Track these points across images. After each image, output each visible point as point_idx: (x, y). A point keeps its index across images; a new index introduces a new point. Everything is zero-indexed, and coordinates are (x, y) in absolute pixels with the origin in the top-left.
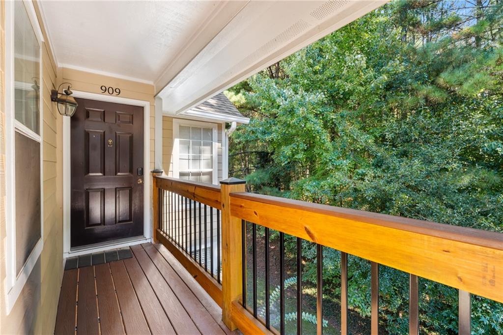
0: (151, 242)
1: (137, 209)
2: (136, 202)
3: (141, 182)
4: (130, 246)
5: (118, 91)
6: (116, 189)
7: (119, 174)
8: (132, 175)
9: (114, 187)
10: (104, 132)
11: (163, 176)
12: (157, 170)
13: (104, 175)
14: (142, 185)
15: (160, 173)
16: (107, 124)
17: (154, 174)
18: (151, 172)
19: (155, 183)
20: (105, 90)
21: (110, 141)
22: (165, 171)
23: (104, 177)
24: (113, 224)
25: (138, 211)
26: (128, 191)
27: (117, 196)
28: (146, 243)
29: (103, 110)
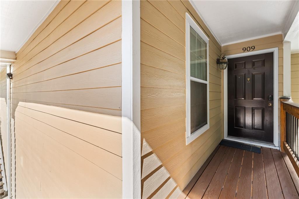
0: (279, 150)
1: (268, 123)
2: (267, 118)
3: (271, 105)
4: (261, 147)
5: (253, 47)
6: (252, 108)
7: (254, 99)
8: (264, 100)
9: (251, 107)
10: (245, 74)
11: (290, 102)
12: (285, 97)
13: (245, 99)
14: (272, 107)
15: (287, 100)
16: (246, 69)
17: (282, 100)
18: (280, 98)
19: (282, 107)
20: (245, 50)
21: (249, 79)
22: (292, 98)
23: (244, 100)
24: (250, 129)
25: (269, 125)
26: (261, 110)
27: (253, 113)
28: (275, 149)
29: (244, 62)
